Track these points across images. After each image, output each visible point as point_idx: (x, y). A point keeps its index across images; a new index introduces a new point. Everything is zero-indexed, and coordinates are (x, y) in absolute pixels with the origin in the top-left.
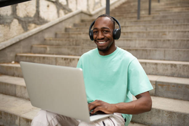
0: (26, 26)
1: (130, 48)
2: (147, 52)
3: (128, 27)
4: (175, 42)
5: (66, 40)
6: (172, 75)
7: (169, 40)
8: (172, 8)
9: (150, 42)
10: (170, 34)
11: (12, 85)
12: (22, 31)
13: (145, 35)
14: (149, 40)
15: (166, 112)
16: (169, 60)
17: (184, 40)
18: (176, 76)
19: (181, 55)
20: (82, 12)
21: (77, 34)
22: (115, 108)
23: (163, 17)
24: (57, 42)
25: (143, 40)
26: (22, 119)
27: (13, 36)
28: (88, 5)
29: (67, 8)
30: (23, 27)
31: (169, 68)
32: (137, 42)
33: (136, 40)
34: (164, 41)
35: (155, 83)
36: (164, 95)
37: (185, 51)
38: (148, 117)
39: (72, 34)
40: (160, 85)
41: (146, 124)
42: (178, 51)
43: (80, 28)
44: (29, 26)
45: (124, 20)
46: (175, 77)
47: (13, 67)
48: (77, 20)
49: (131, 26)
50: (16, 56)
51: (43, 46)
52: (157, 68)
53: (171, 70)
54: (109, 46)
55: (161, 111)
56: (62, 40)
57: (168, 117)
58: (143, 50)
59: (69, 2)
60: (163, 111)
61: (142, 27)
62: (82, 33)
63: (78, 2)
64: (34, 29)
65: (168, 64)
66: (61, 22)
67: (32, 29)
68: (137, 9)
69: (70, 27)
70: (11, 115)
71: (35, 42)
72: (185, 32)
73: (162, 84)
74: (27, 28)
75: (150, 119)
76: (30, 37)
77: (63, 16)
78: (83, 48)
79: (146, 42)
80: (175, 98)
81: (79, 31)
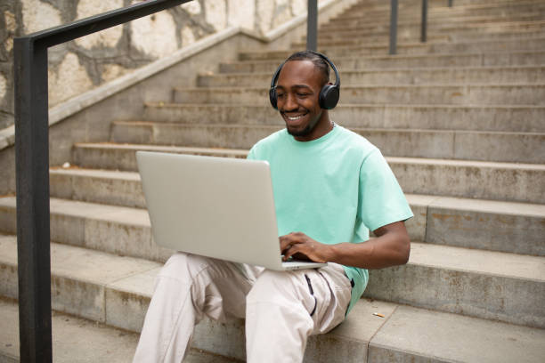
0: (97, 70)
1: (369, 130)
2: (410, 139)
3: (363, 73)
4: (483, 114)
5: (200, 109)
6: (470, 195)
7: (467, 110)
8: (484, 21)
9: (419, 113)
10: (472, 93)
11: (73, 219)
12: (89, 83)
13: (407, 95)
14: (416, 110)
15: (445, 272)
16: (465, 159)
17: (506, 110)
18: (480, 196)
19: (493, 147)
20: (241, 34)
21: (229, 93)
22: (331, 252)
23: (458, 47)
24: (179, 112)
25: (401, 108)
26: (110, 294)
27: (65, 97)
28: (256, 14)
29: (202, 22)
30: (90, 75)
31: (462, 176)
32: (387, 113)
33: (384, 108)
34: (455, 110)
35: (425, 212)
36: (446, 239)
37: (503, 136)
38: (405, 285)
39: (217, 92)
40: (438, 216)
41: (401, 301)
42: (488, 135)
43: (236, 77)
44: (105, 70)
45: (354, 56)
46: (477, 198)
47: (71, 178)
48: (228, 55)
49: (373, 72)
50: (74, 148)
51: (140, 123)
52: (432, 178)
53: (467, 181)
54: (312, 126)
55: (435, 271)
56: (189, 109)
57: (451, 284)
58: (401, 134)
59: (207, 5)
60: (439, 270)
61: (399, 75)
62: (242, 89)
63: (231, 5)
64: (117, 79)
65: (460, 168)
66: (186, 60)
67: (112, 79)
68: (388, 24)
69: (210, 73)
70: (83, 285)
71: (119, 114)
72: (510, 88)
73: (442, 214)
74: (99, 75)
75: (411, 290)
76: (108, 100)
77: (192, 44)
78: (247, 130)
79: (409, 113)
80: (471, 247)
81: (235, 85)
